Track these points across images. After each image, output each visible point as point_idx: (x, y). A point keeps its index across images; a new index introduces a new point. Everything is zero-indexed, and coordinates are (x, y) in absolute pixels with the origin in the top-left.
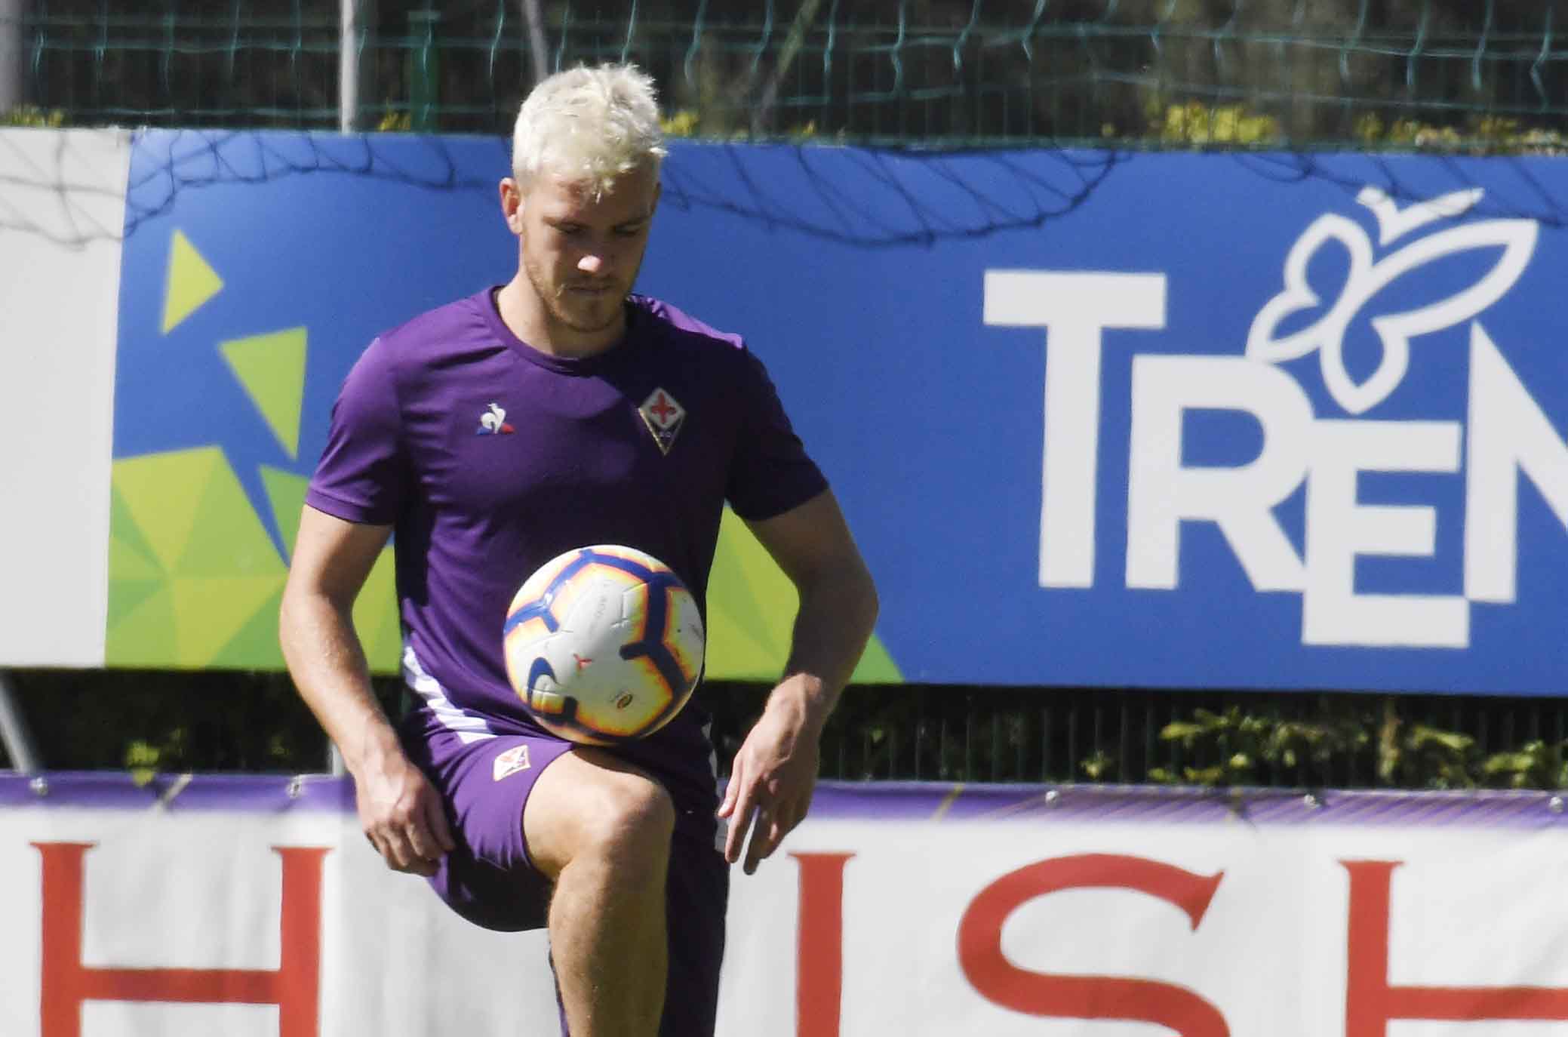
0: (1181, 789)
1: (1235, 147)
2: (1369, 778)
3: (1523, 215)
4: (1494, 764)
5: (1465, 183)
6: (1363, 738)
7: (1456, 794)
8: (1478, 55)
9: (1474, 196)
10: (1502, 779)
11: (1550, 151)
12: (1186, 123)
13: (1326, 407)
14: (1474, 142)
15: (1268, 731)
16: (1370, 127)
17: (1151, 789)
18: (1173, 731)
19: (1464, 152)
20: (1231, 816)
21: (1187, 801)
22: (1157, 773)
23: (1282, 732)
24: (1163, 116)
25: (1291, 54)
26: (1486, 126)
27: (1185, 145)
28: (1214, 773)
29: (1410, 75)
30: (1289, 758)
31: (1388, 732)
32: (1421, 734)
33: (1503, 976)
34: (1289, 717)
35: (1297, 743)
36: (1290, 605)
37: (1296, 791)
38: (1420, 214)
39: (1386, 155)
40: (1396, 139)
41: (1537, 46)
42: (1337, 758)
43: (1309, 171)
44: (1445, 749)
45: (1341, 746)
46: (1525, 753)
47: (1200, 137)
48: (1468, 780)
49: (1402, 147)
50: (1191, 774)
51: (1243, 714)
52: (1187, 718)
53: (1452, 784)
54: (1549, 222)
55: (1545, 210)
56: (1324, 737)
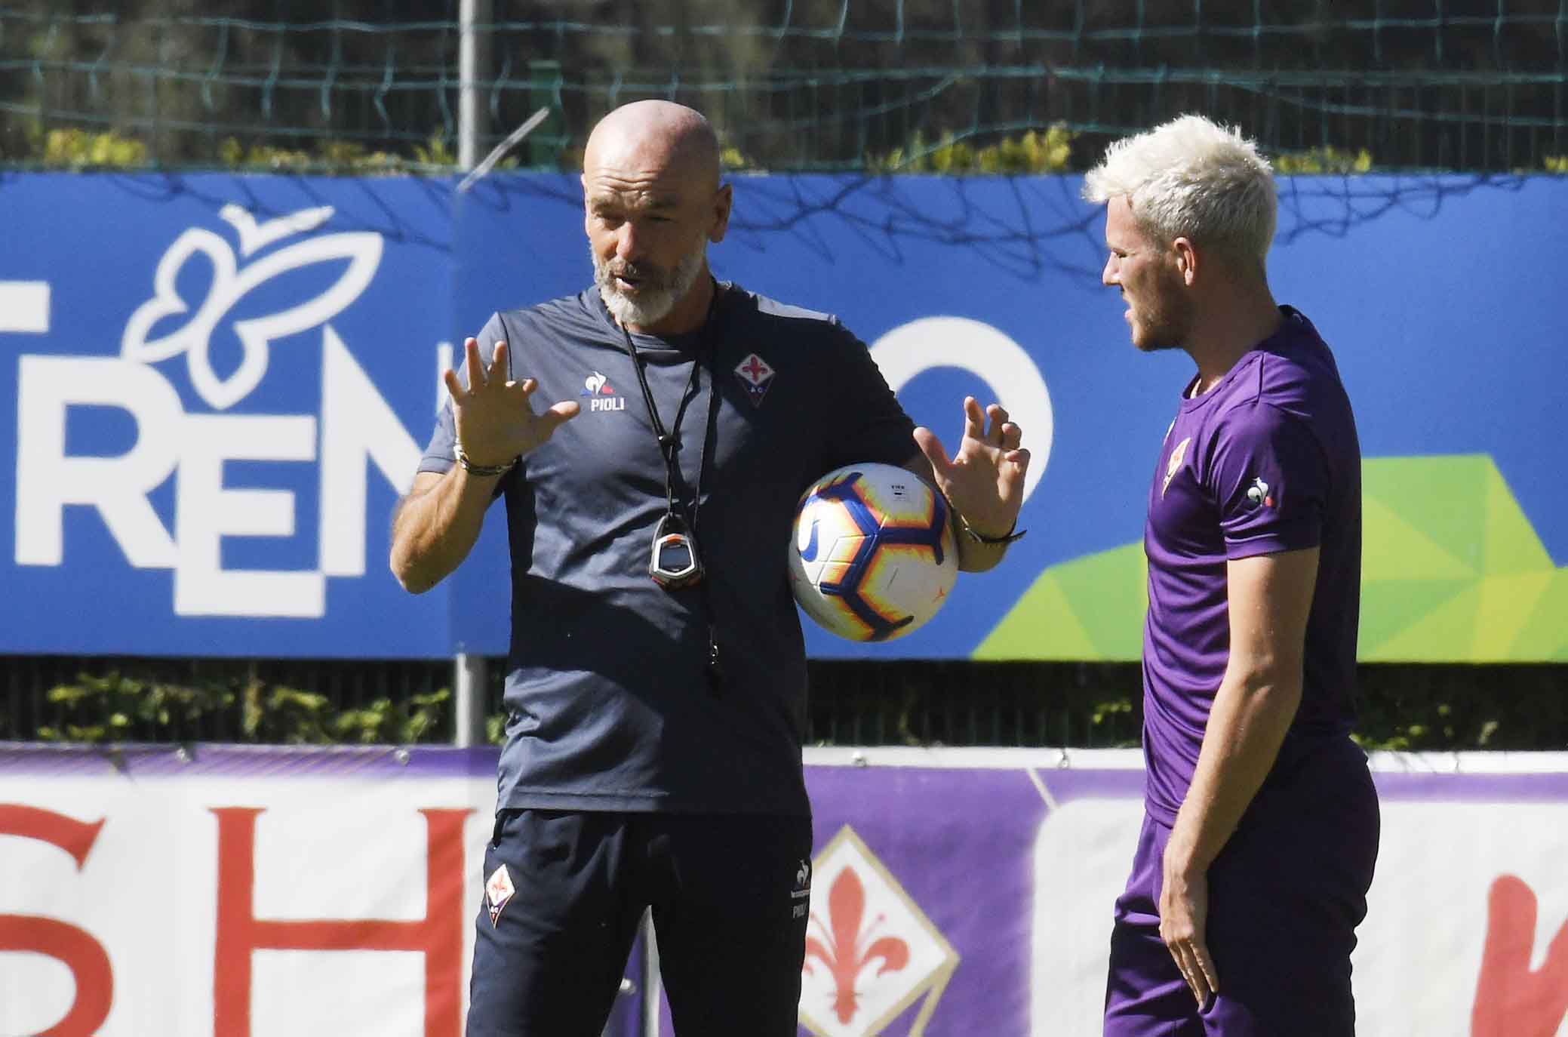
0: (66, 746)
1: (109, 168)
2: (235, 734)
3: (370, 228)
4: (346, 720)
5: (318, 202)
6: (229, 698)
7: (313, 749)
8: (325, 86)
9: (324, 213)
10: (352, 735)
11: (393, 173)
12: (65, 146)
13: (193, 402)
14: (324, 164)
15: (146, 692)
16: (230, 150)
17: (40, 746)
18: (60, 693)
19: (315, 173)
20: (112, 770)
21: (72, 756)
22: (45, 732)
23: (158, 694)
24: (43, 142)
25: (157, 84)
26: (336, 150)
27: (63, 167)
28: (97, 731)
29: (267, 105)
30: (165, 718)
31: (251, 694)
32: (281, 695)
33: (355, 911)
34: (164, 680)
35: (170, 704)
36: (162, 580)
37: (170, 745)
38: (277, 228)
39: (248, 176)
40: (255, 160)
41: (380, 78)
42: (207, 718)
43: (178, 190)
44: (302, 709)
45: (210, 706)
46: (374, 711)
47: (81, 160)
48: (324, 736)
49: (258, 170)
50: (75, 731)
51: (122, 676)
52: (70, 682)
53: (310, 739)
54: (393, 237)
55: (388, 226)
56: (194, 699)
